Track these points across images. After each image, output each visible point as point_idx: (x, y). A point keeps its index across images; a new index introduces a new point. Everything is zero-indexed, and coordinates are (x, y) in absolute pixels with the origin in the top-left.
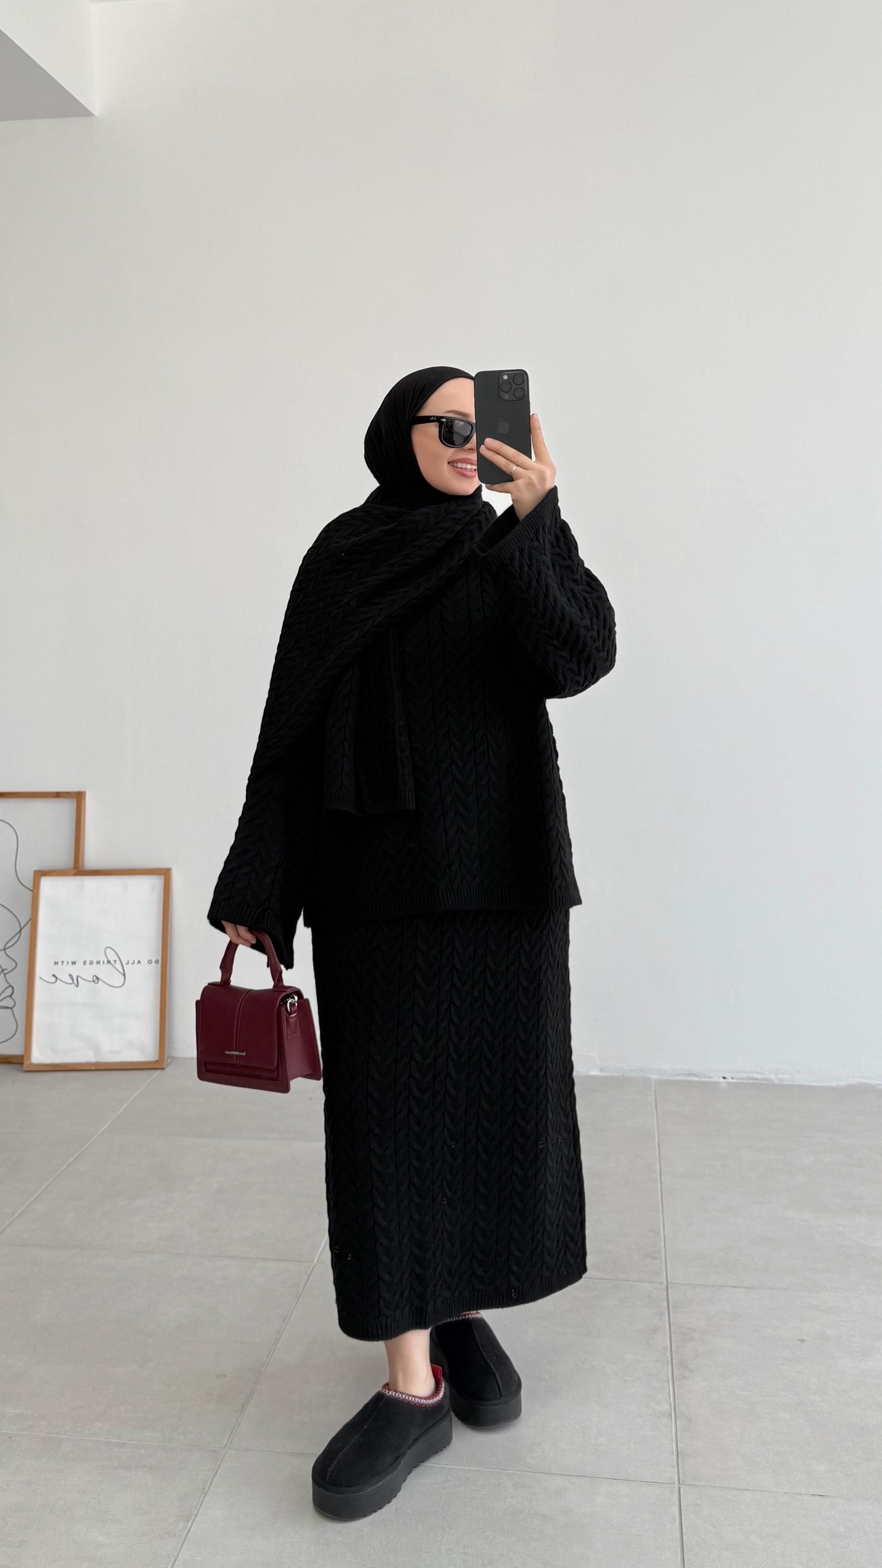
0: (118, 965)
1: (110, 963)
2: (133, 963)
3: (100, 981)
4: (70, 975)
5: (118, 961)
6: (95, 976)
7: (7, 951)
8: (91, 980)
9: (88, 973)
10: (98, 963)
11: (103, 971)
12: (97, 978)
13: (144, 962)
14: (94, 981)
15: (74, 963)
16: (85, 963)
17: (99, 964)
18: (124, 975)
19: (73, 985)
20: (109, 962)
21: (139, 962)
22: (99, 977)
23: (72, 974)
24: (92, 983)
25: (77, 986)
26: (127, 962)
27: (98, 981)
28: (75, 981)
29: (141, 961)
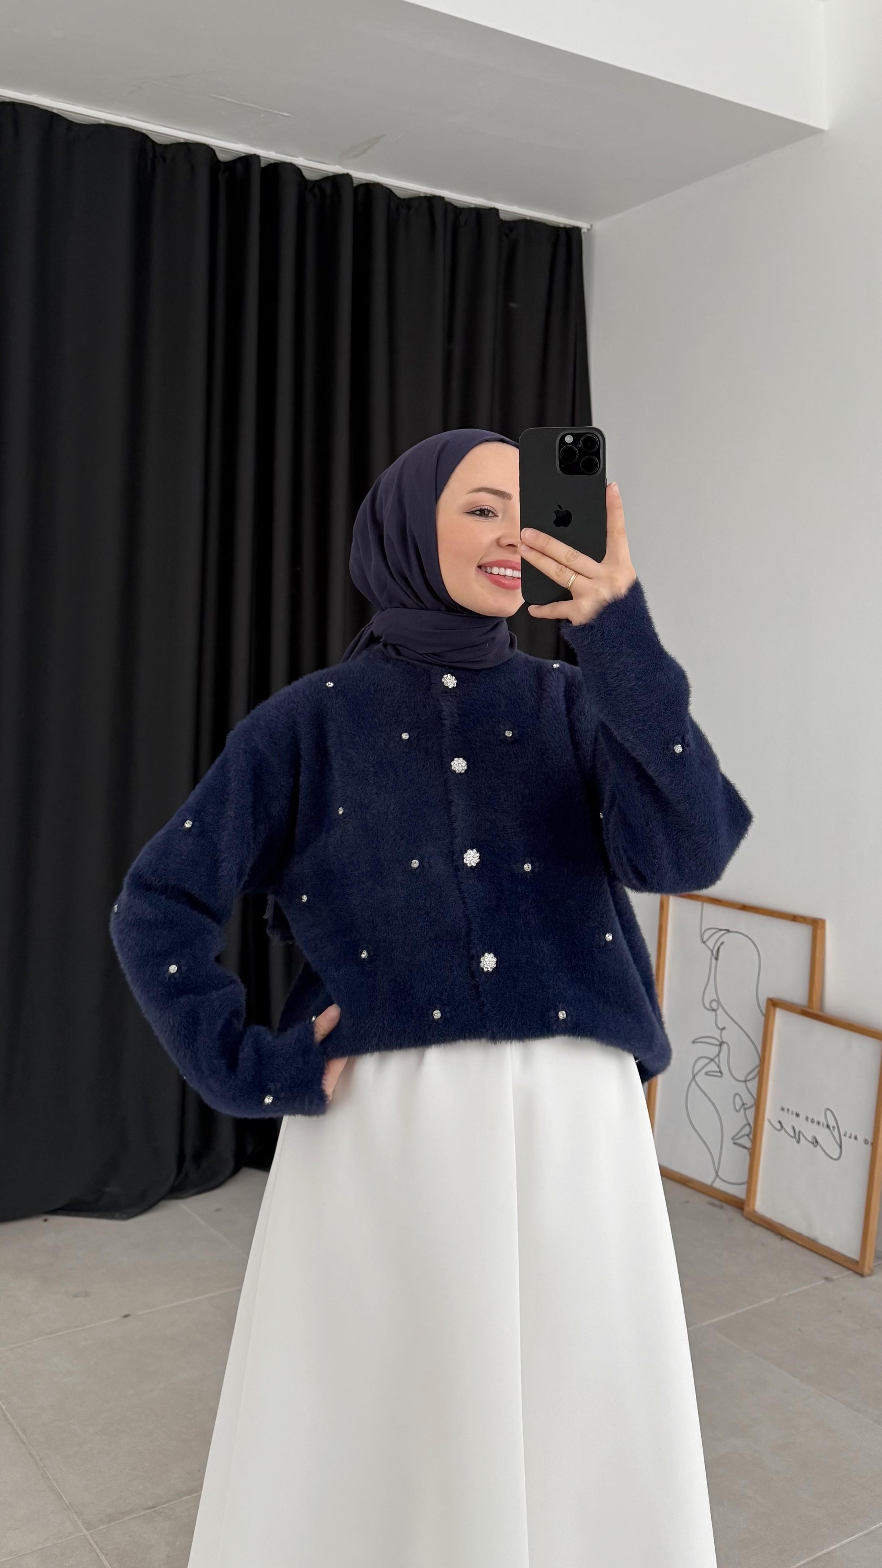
0: (836, 1133)
1: (829, 1129)
2: (850, 1137)
3: (818, 1147)
4: (794, 1128)
5: (836, 1129)
6: (814, 1137)
7: (748, 1083)
8: (811, 1140)
9: (810, 1130)
10: (818, 1123)
11: (823, 1136)
12: (817, 1141)
13: (861, 1139)
14: (813, 1143)
15: (797, 1115)
16: (807, 1119)
17: (817, 1126)
18: (841, 1147)
19: (794, 1140)
20: (828, 1126)
21: (856, 1138)
22: (818, 1140)
23: (796, 1127)
24: (811, 1145)
25: (798, 1142)
26: (844, 1133)
27: (815, 1146)
28: (797, 1136)
29: (858, 1138)
